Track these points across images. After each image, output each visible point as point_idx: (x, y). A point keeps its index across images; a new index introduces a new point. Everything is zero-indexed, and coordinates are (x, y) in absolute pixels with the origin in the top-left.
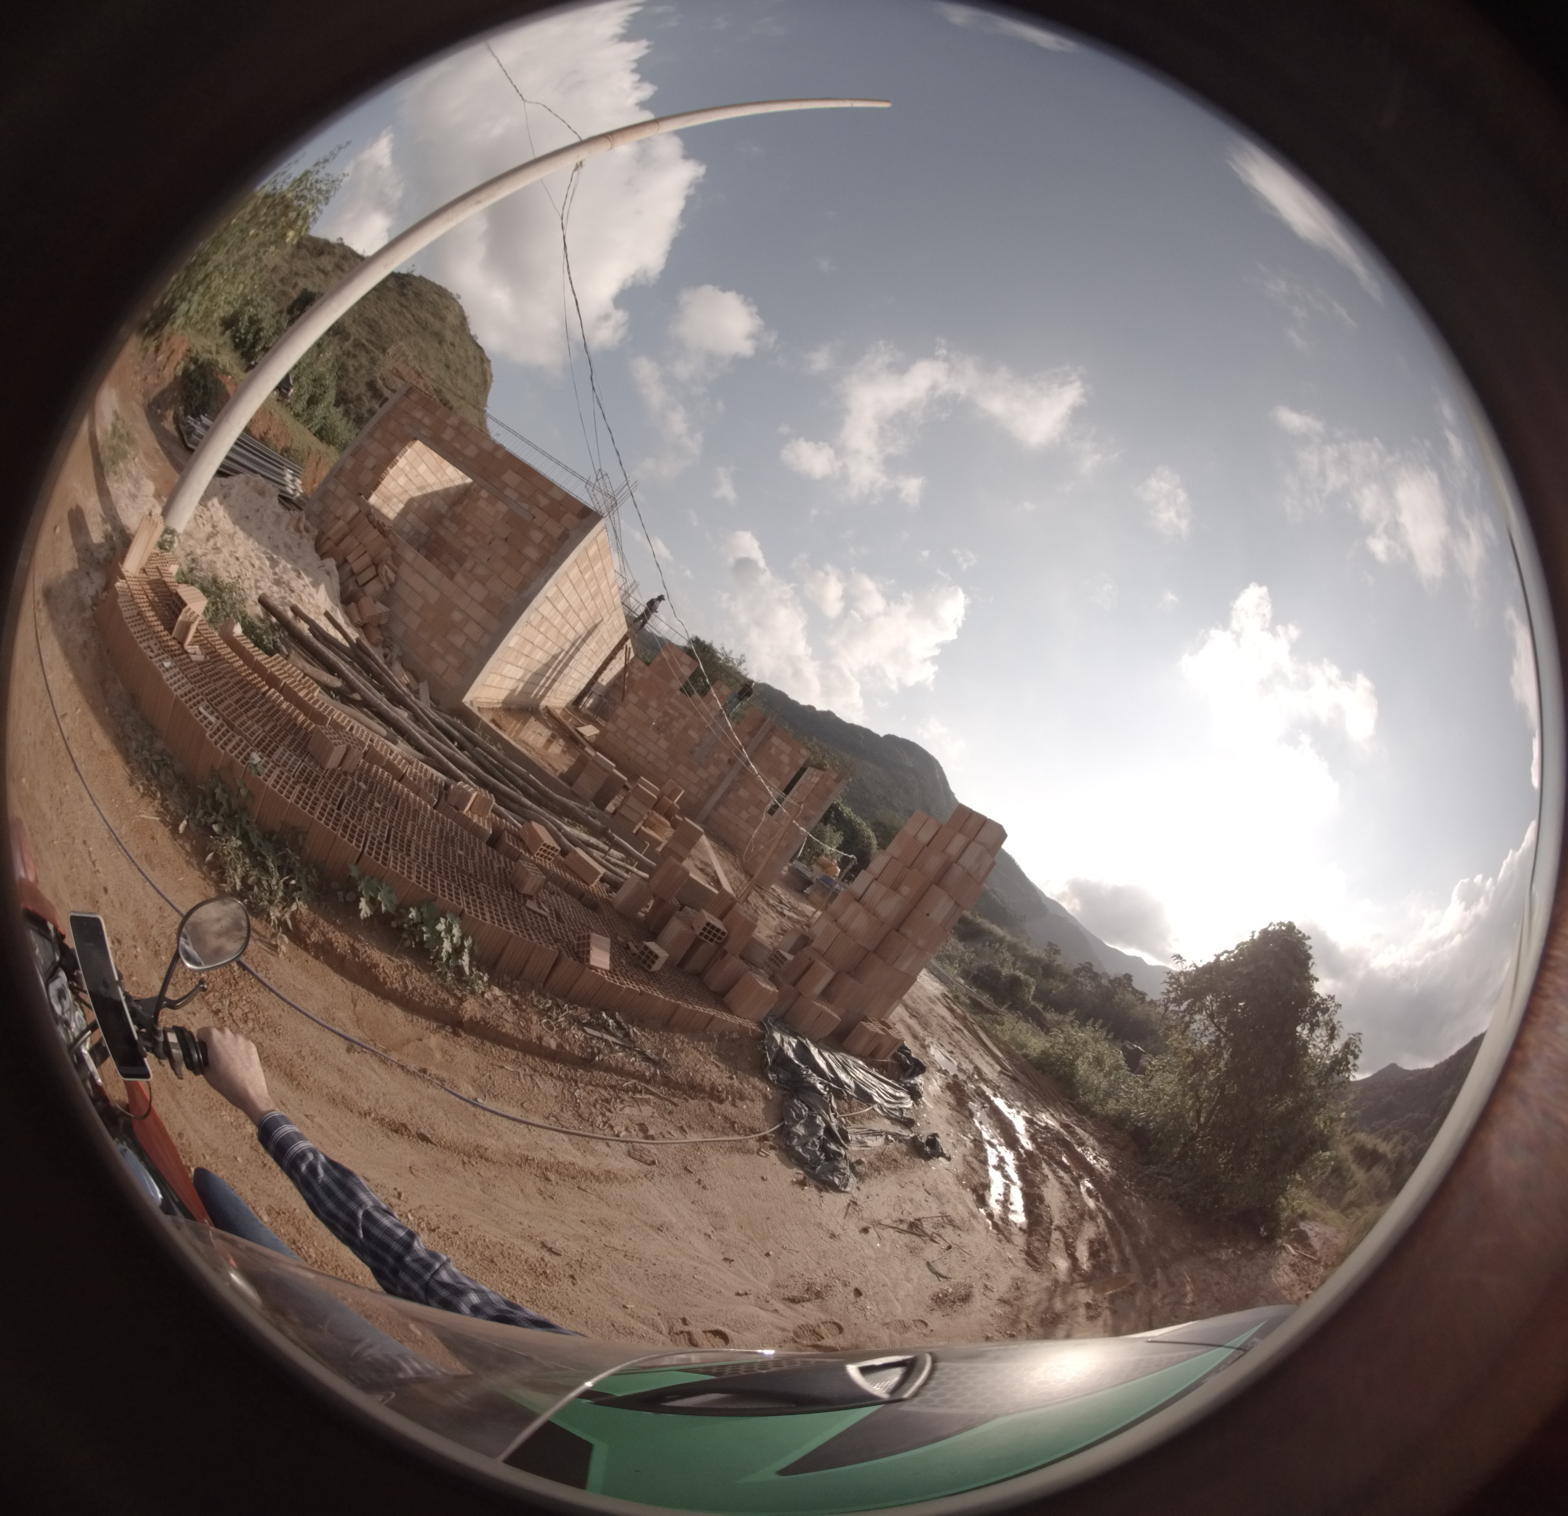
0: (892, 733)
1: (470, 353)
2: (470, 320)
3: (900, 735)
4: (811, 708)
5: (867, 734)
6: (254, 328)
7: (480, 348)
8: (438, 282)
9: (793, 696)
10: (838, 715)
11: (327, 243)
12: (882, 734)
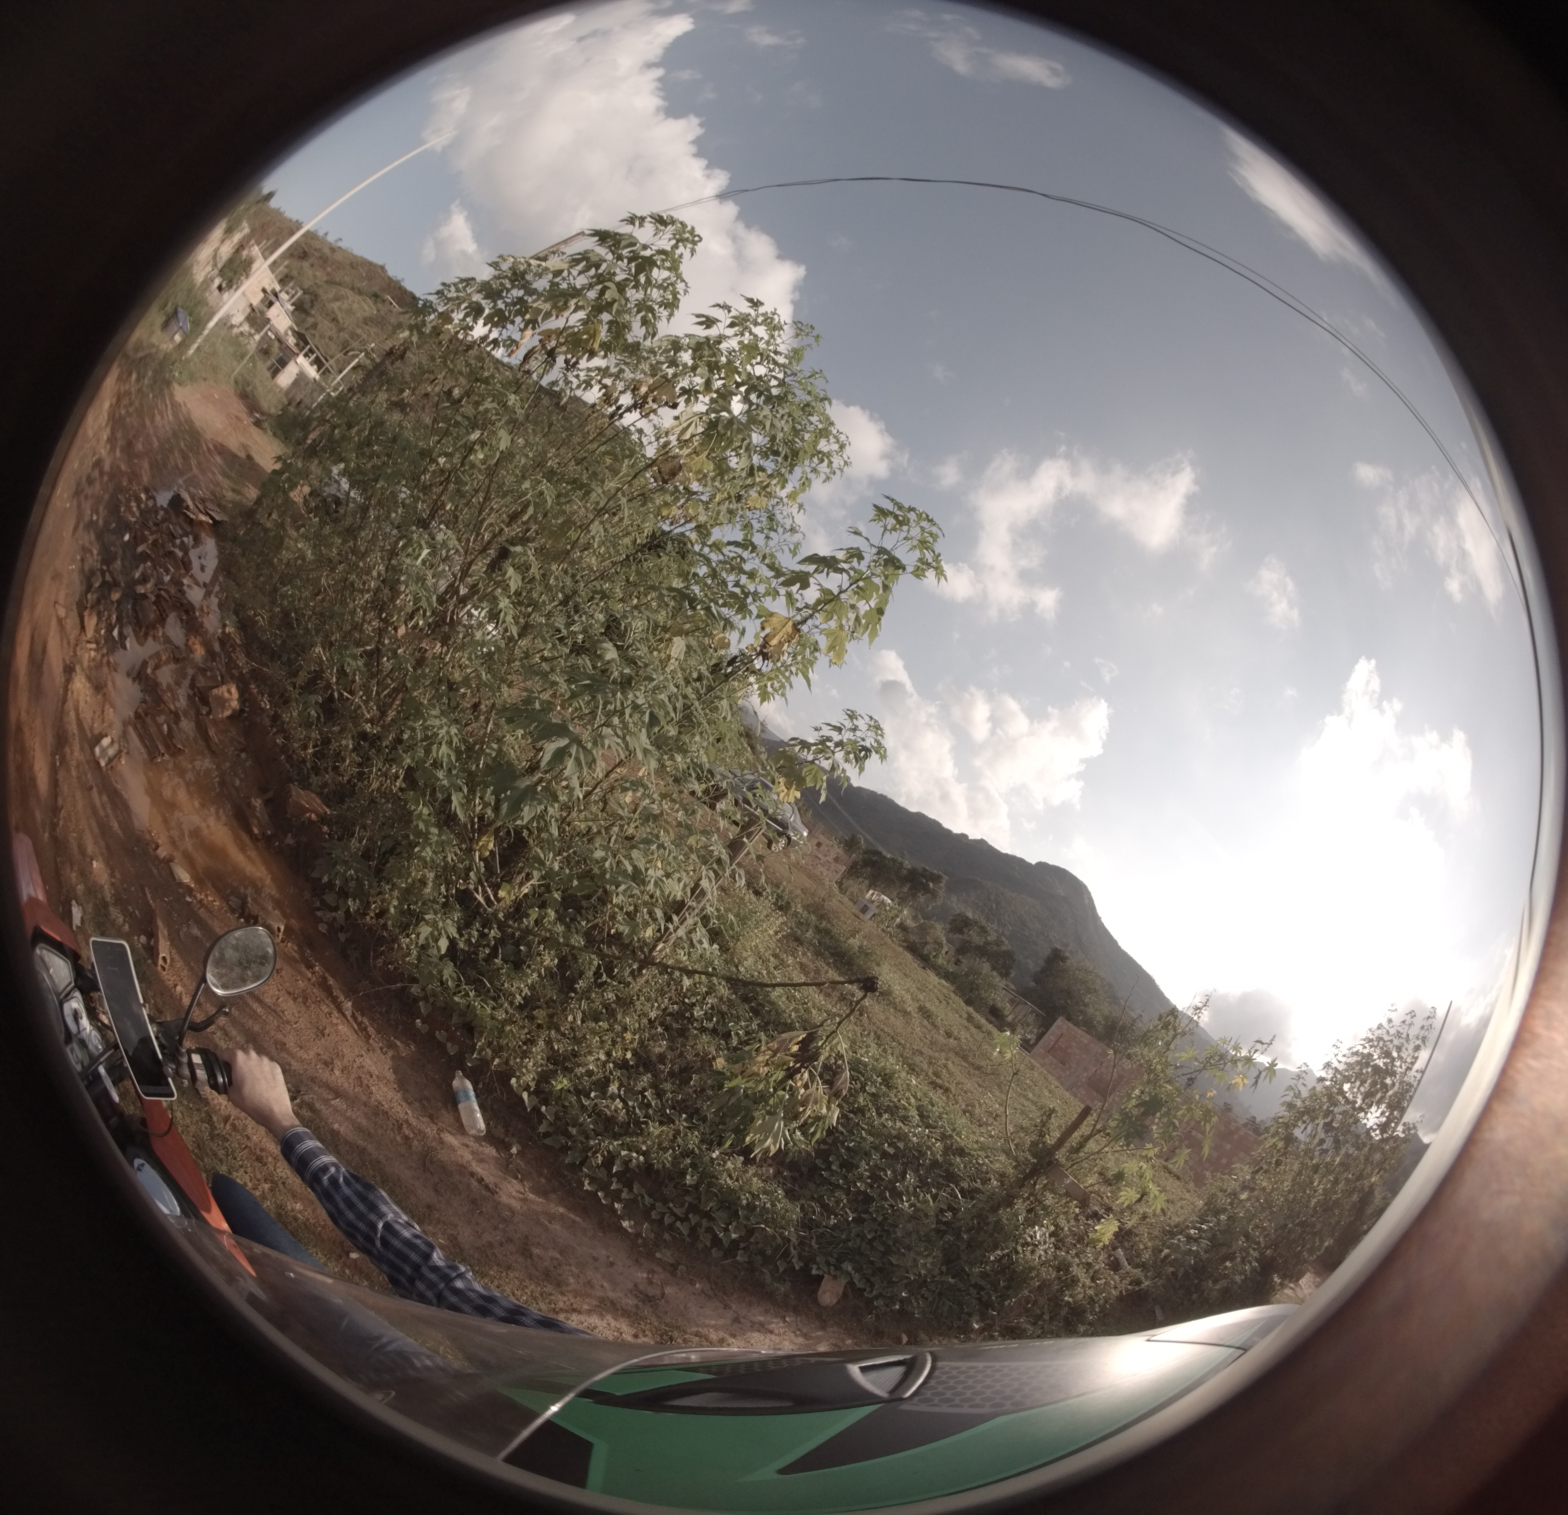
0: (1043, 860)
4: (964, 836)
5: (1020, 863)
9: (947, 824)
10: (991, 843)
12: (1033, 862)
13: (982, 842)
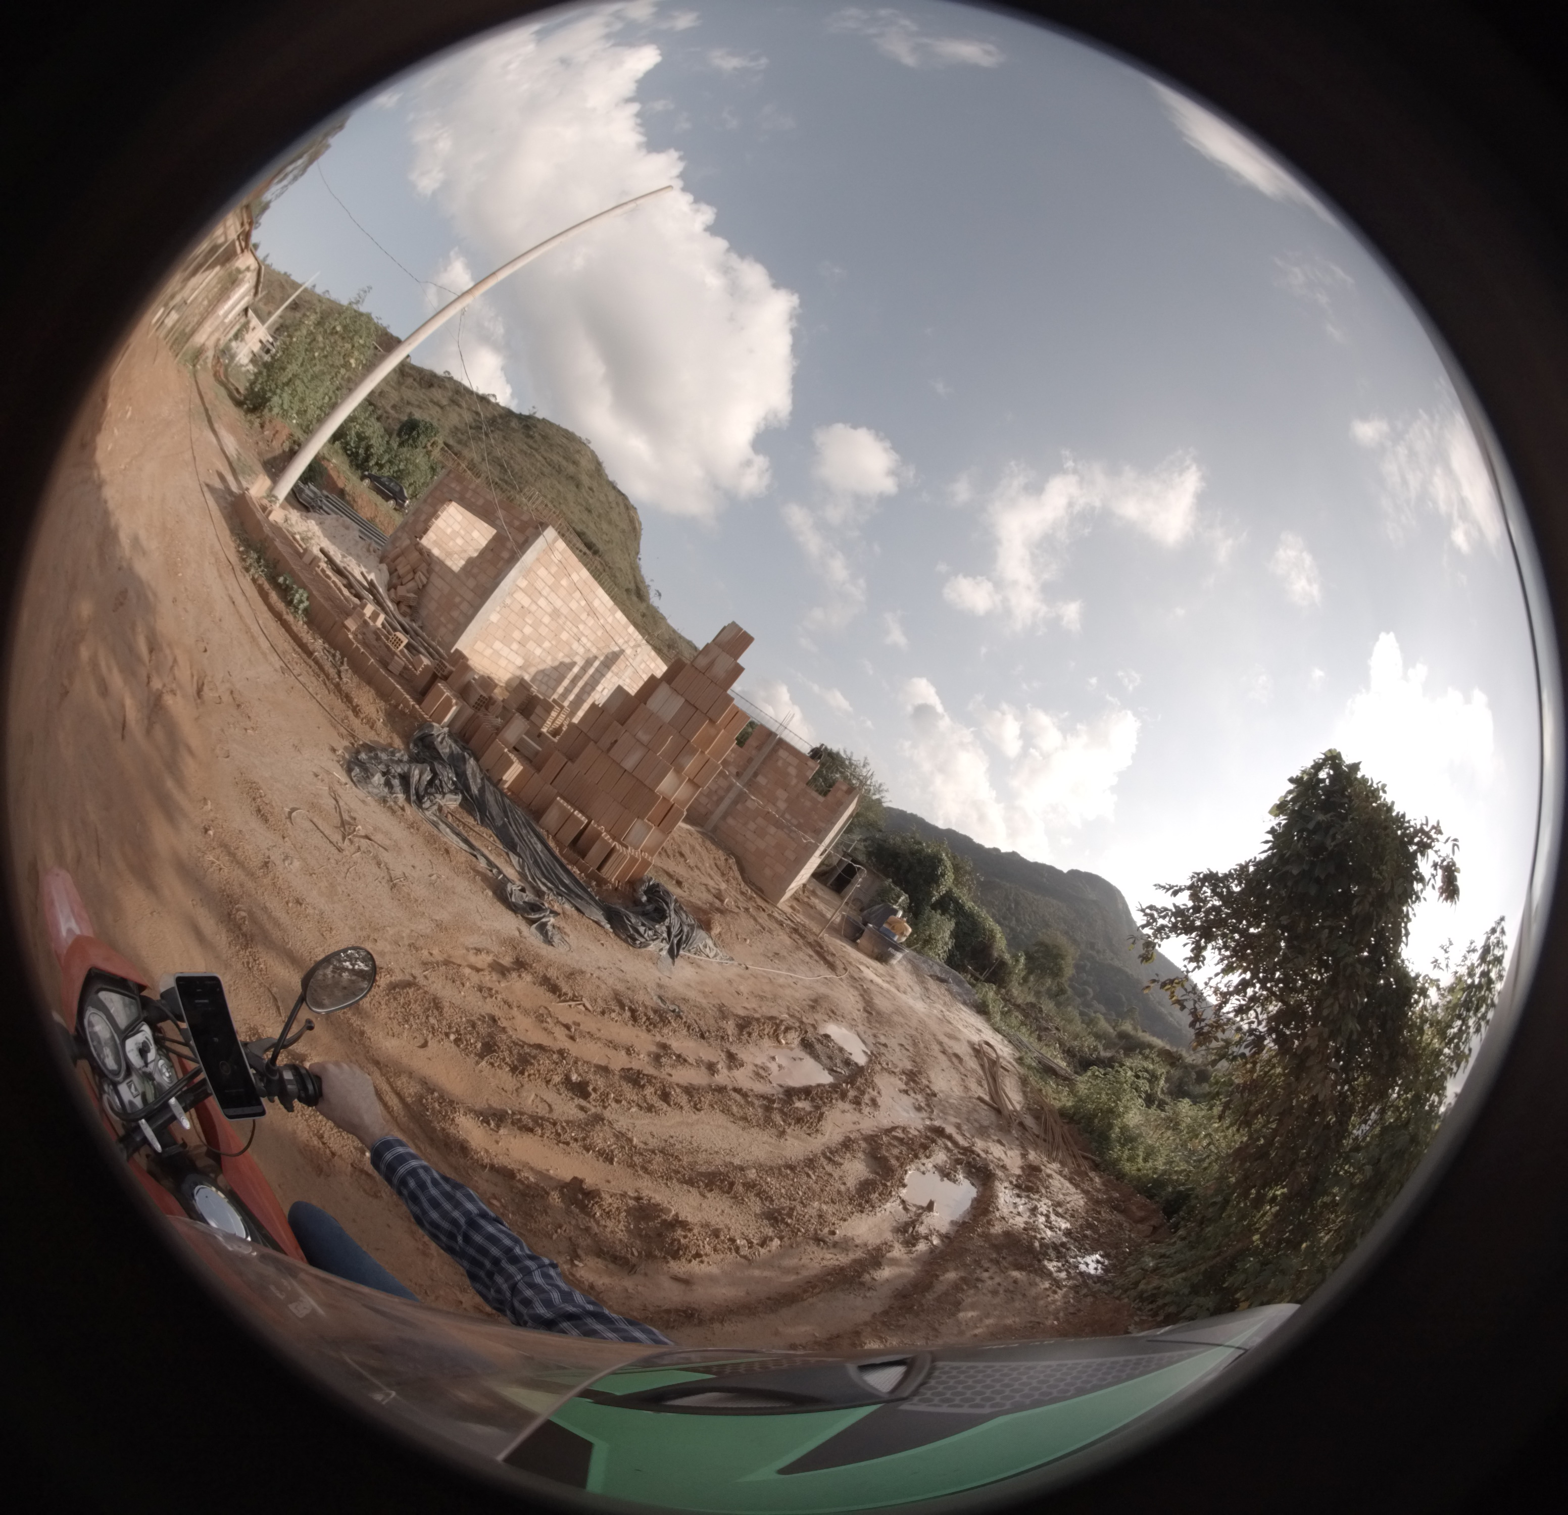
0: (1077, 868)
2: (604, 465)
4: (997, 850)
5: (1052, 871)
6: (363, 444)
7: (623, 495)
8: (564, 425)
10: (1022, 854)
11: (433, 375)
12: (1065, 870)
13: (1013, 854)
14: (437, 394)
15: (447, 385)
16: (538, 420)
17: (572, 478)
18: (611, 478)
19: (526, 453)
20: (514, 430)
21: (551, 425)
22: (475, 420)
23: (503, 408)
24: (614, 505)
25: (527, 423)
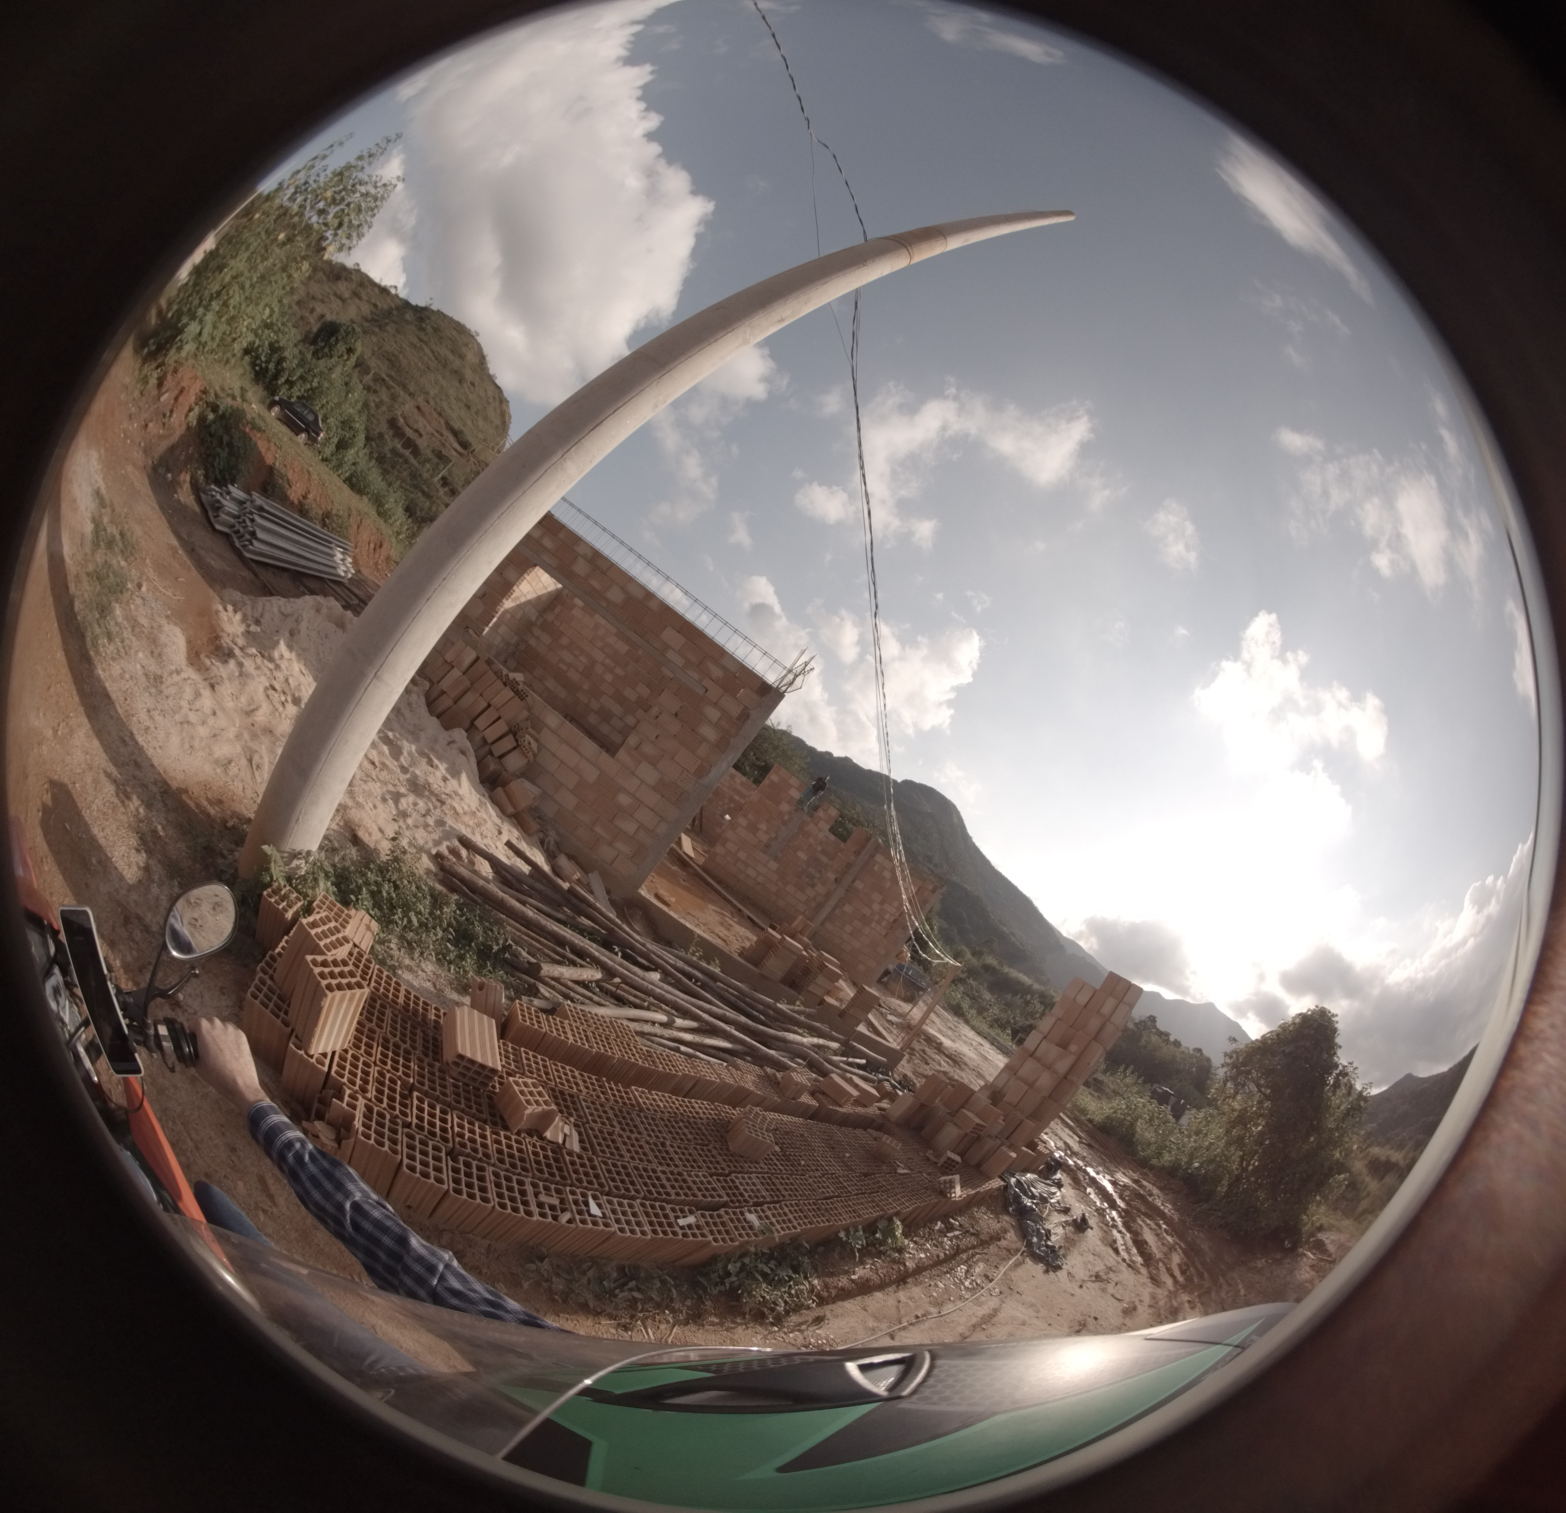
0: (909, 778)
1: (490, 394)
2: (488, 358)
3: (918, 780)
4: (829, 754)
5: (886, 779)
6: (274, 356)
7: (498, 388)
8: (456, 318)
9: (810, 743)
10: (855, 761)
11: (343, 268)
12: (899, 780)
13: (847, 760)
14: (343, 288)
15: (354, 277)
16: (433, 311)
17: (456, 372)
18: (491, 372)
19: (415, 346)
20: (407, 322)
21: (445, 316)
22: (372, 312)
23: (401, 299)
24: (491, 400)
25: (422, 315)
